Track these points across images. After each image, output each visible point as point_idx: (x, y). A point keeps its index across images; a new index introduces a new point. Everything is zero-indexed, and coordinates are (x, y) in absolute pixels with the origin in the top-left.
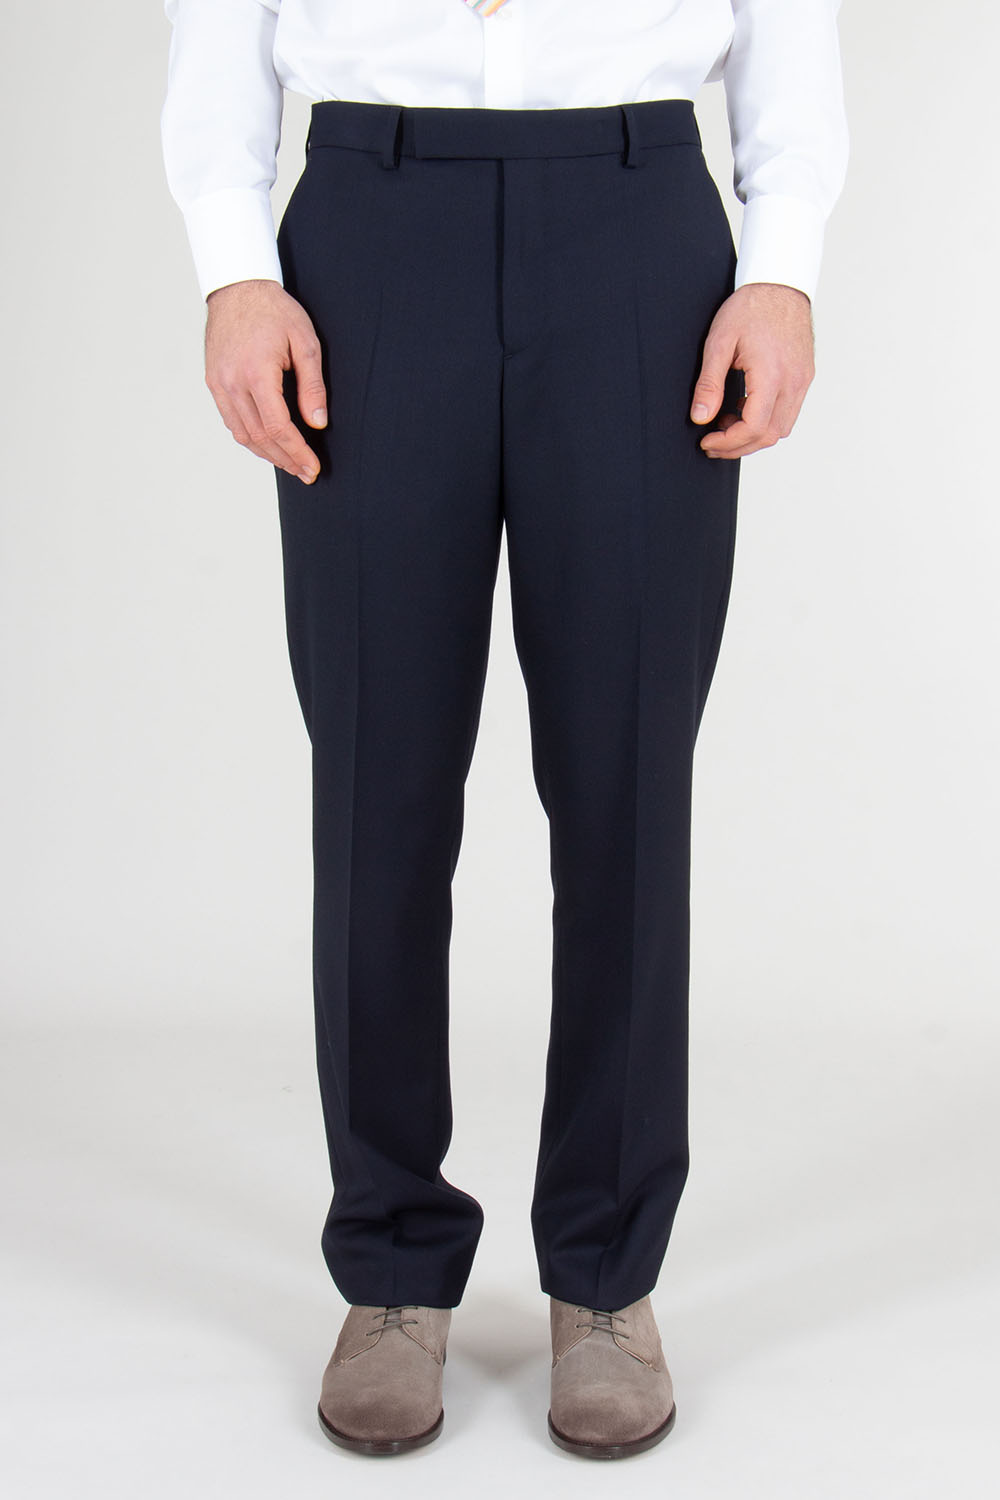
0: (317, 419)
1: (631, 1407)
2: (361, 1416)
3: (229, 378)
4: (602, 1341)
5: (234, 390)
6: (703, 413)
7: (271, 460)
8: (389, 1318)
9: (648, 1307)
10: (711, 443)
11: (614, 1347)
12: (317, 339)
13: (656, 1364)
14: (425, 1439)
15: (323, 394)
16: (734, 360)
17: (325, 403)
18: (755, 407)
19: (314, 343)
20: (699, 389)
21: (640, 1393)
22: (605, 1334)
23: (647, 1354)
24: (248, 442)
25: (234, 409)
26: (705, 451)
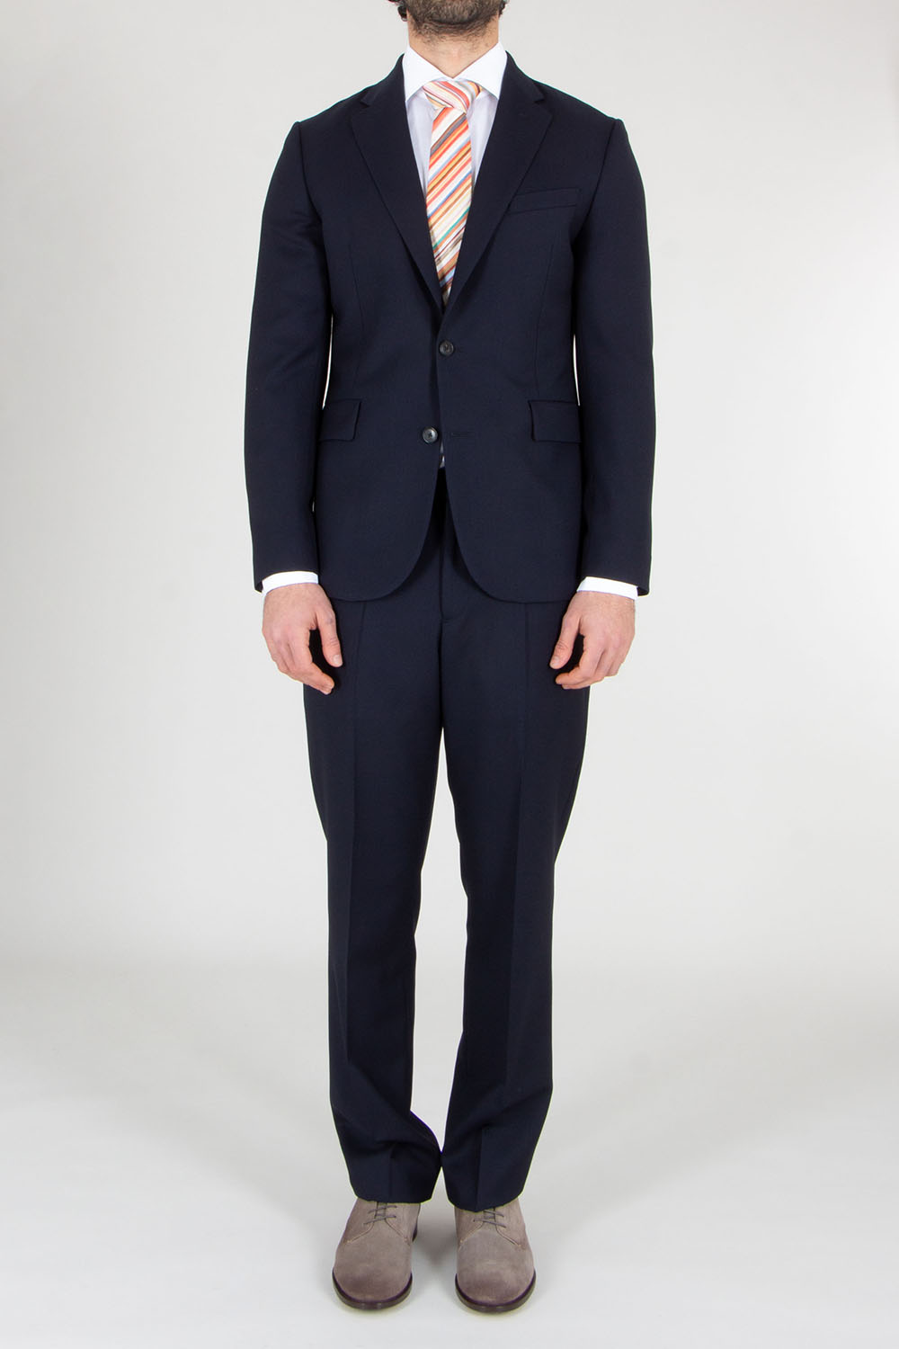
0: (335, 660)
1: (510, 1277)
2: (359, 1284)
3: (277, 634)
4: (489, 1230)
5: (279, 642)
6: (557, 663)
7: (301, 681)
8: (378, 1213)
9: (518, 1204)
10: (561, 680)
11: (497, 1234)
12: (333, 612)
13: (523, 1244)
14: (399, 1300)
15: (338, 645)
16: (579, 629)
17: (340, 650)
18: (587, 660)
19: (332, 615)
20: (557, 647)
21: (514, 1267)
22: (491, 1225)
23: (518, 1238)
24: (288, 671)
25: (279, 652)
26: (561, 685)
